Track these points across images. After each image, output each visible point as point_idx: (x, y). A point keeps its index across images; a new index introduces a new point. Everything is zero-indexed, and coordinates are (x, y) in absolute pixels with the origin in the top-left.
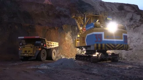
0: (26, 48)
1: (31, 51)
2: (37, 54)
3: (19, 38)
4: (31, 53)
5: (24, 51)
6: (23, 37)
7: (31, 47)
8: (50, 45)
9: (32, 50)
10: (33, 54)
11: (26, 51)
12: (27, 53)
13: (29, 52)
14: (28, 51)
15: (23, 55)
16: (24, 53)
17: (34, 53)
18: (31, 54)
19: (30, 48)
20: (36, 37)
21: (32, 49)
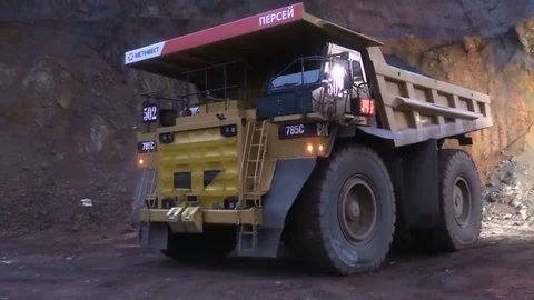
0: (184, 149)
1: (231, 171)
2: (282, 206)
3: (132, 57)
4: (231, 189)
5: (168, 175)
6: (156, 49)
7: (227, 131)
8: (424, 112)
9: (233, 162)
10: (250, 204)
11: (182, 180)
12: (197, 190)
13: (209, 178)
14: (197, 174)
15: (159, 214)
16: (168, 191)
17: (256, 195)
18: (229, 202)
19: (217, 137)
20: (268, 19)
21: (232, 153)
